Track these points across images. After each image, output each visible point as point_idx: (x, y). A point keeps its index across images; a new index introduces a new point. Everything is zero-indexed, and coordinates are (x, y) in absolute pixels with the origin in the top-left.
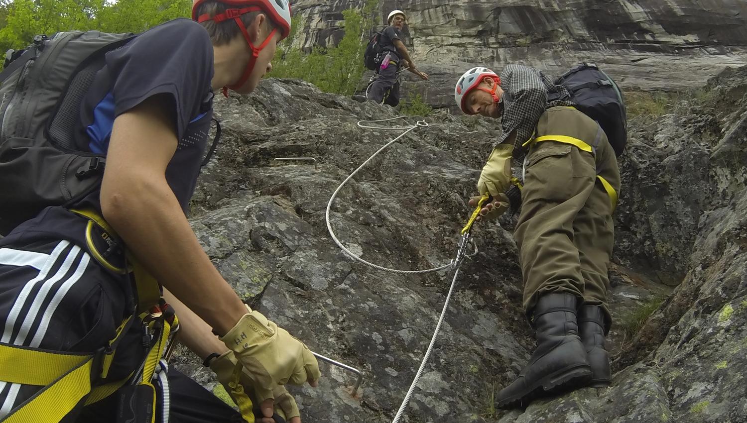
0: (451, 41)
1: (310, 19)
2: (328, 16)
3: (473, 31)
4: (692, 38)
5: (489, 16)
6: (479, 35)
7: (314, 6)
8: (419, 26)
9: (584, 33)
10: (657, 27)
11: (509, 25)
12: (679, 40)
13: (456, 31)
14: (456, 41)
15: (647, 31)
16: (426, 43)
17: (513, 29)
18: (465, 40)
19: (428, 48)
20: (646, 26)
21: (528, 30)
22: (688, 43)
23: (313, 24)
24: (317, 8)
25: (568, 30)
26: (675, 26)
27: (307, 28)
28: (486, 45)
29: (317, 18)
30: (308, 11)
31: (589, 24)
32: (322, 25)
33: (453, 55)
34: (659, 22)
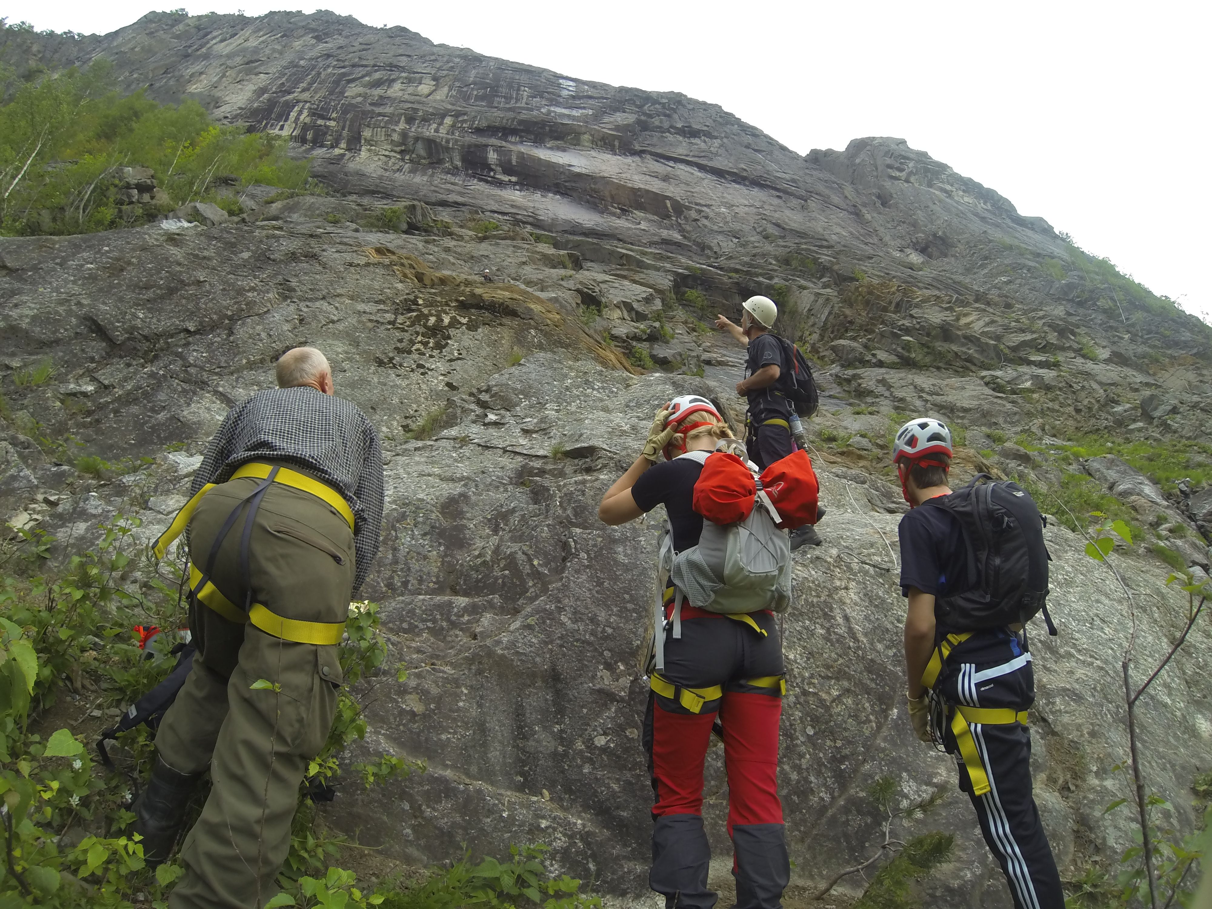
0: (384, 153)
1: (300, 112)
2: (313, 113)
3: (398, 149)
4: (514, 179)
5: (411, 141)
6: (401, 152)
7: (306, 102)
8: (368, 138)
9: (459, 164)
10: (499, 169)
11: (421, 150)
12: (506, 178)
13: (389, 147)
14: (387, 153)
15: (492, 170)
16: (369, 150)
17: (422, 153)
18: (392, 154)
19: (368, 154)
20: (493, 167)
21: (430, 155)
22: (510, 181)
23: (302, 118)
24: (308, 105)
25: (451, 159)
26: (508, 170)
27: (297, 119)
28: (403, 160)
29: (305, 113)
30: (301, 105)
31: (464, 160)
32: (308, 120)
33: (380, 163)
34: (501, 166)
